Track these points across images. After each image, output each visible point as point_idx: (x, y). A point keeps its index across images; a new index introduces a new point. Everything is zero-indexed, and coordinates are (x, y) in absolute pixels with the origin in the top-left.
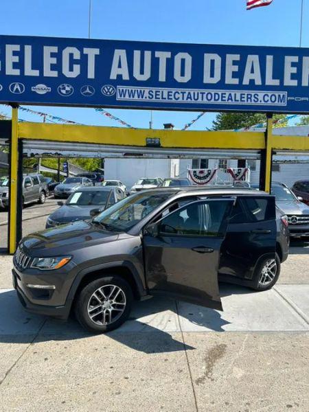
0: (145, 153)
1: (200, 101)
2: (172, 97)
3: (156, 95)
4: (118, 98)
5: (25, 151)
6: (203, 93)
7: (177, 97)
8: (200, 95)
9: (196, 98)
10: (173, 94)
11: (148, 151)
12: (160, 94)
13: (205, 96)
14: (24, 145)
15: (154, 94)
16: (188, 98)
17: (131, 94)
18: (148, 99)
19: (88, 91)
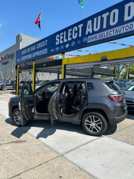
0: (101, 64)
1: (122, 32)
2: (109, 34)
3: (102, 35)
4: (88, 42)
5: (66, 69)
6: (123, 27)
7: (110, 34)
8: (122, 29)
9: (120, 31)
10: (109, 33)
11: (103, 63)
12: (103, 34)
13: (125, 28)
14: (66, 67)
15: (101, 36)
16: (116, 32)
17: (93, 39)
18: (98, 38)
19: (79, 42)
